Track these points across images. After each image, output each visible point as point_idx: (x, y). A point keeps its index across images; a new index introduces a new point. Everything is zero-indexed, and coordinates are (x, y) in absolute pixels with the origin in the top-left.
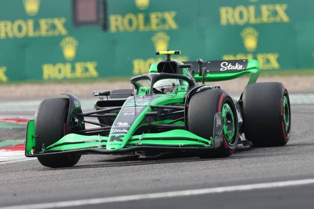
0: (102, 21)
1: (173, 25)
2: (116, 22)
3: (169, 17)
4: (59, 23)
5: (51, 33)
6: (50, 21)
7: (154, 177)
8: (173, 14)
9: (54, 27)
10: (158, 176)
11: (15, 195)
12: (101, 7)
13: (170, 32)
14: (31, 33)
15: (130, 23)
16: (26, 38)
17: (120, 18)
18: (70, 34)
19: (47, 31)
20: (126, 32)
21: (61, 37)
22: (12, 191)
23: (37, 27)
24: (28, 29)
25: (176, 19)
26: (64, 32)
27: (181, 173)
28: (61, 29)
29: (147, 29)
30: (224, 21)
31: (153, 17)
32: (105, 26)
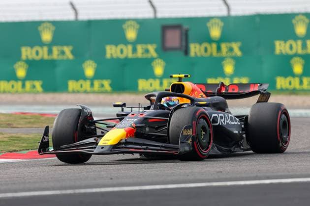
0: (184, 48)
1: (238, 53)
2: (195, 49)
3: (236, 46)
4: (152, 48)
5: (145, 56)
6: (144, 46)
7: (218, 170)
8: (239, 44)
9: (147, 51)
10: (221, 169)
11: (111, 179)
12: (184, 38)
13: (235, 58)
14: (130, 55)
15: (206, 50)
16: (126, 59)
17: (198, 46)
18: (160, 57)
19: (143, 54)
20: (202, 57)
21: (152, 59)
22: (110, 176)
23: (134, 50)
24: (128, 52)
25: (241, 49)
26: (155, 55)
27: (238, 167)
28: (153, 53)
29: (219, 55)
30: (277, 52)
31: (224, 47)
32: (187, 52)
